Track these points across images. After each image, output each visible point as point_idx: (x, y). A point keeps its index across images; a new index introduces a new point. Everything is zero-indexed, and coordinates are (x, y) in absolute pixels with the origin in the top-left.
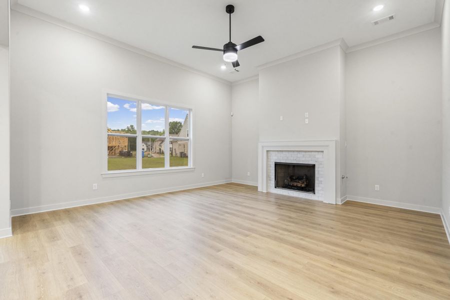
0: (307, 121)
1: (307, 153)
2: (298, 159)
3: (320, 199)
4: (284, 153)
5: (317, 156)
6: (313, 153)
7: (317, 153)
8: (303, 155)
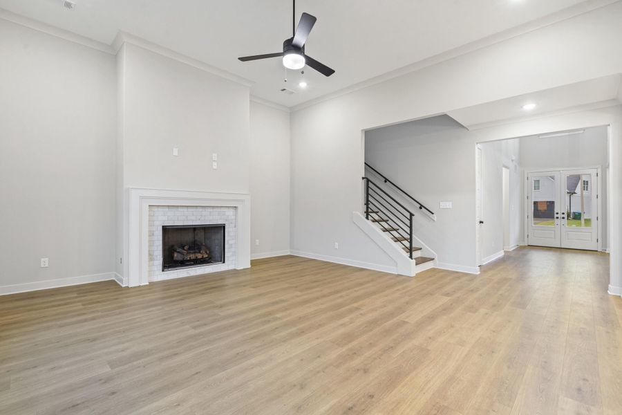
0: (215, 165)
1: (216, 210)
2: (203, 219)
3: (231, 267)
4: (180, 209)
5: (227, 213)
6: (223, 210)
7: (226, 210)
8: (210, 212)
